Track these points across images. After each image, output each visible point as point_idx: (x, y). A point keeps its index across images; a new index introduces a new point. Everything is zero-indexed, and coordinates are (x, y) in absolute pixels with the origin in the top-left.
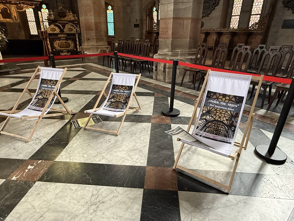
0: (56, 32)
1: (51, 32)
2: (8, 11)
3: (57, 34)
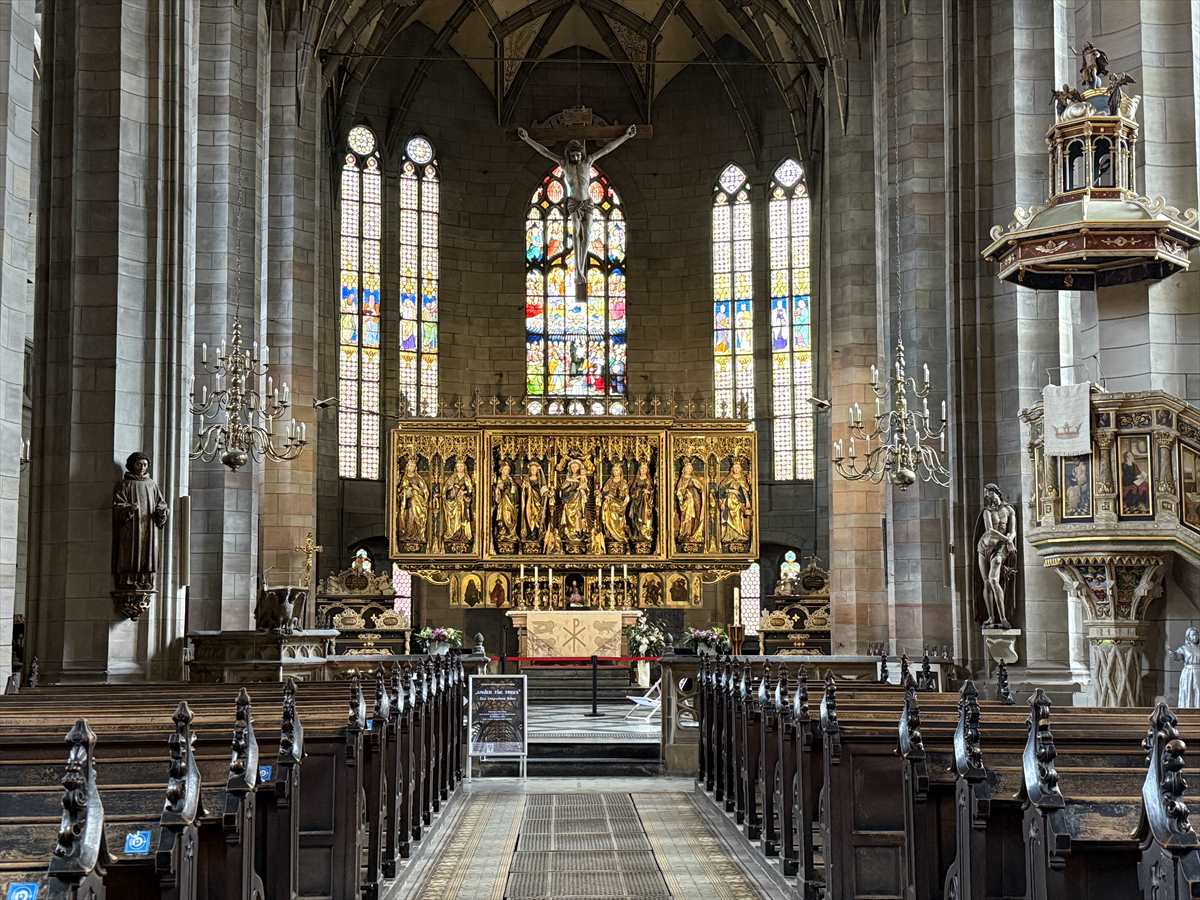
0: (783, 628)
1: (773, 628)
2: (686, 586)
3: (785, 634)
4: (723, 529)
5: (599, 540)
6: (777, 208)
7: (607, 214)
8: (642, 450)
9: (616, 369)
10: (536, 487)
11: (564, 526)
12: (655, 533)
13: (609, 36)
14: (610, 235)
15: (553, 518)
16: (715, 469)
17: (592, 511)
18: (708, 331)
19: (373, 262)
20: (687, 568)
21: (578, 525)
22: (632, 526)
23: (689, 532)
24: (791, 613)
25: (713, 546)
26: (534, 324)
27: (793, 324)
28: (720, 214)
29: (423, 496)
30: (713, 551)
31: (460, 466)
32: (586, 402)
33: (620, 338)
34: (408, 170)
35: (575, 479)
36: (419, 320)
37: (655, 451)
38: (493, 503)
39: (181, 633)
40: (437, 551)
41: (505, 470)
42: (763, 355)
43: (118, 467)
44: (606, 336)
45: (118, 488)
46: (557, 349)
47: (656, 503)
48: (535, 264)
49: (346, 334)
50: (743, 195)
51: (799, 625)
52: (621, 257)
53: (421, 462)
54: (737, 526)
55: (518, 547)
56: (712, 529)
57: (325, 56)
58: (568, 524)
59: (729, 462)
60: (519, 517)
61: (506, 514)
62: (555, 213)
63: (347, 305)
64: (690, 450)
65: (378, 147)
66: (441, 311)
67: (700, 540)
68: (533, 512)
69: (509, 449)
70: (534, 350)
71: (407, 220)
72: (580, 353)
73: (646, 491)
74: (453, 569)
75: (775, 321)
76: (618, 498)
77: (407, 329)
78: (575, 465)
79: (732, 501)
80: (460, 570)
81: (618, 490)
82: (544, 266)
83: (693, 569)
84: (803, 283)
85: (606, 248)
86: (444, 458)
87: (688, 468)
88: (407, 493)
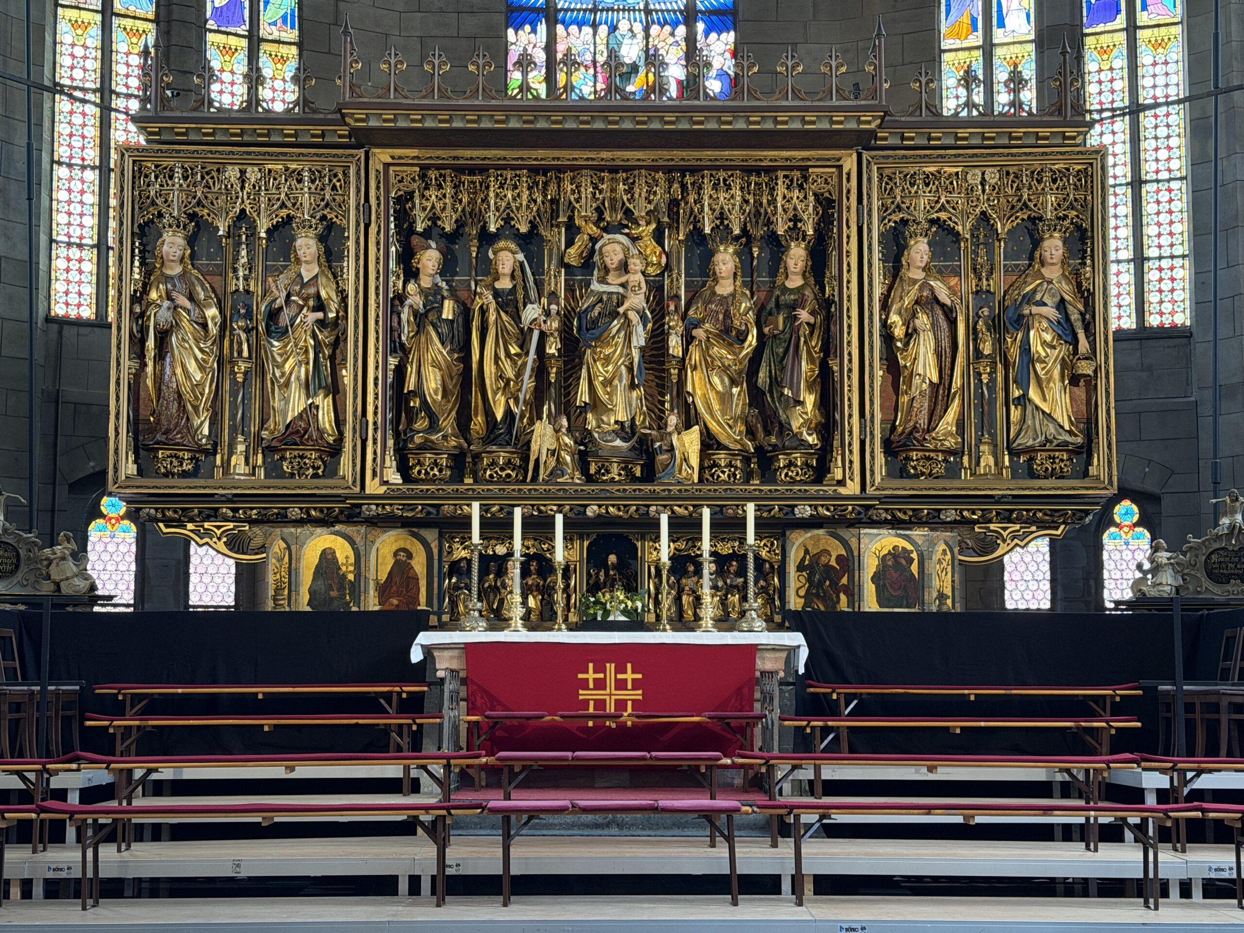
2: (914, 568)
4: (1015, 413)
8: (793, 206)
10: (509, 305)
11: (585, 408)
12: (829, 427)
15: (555, 387)
16: (990, 253)
17: (659, 371)
20: (916, 521)
21: (621, 405)
22: (765, 410)
23: (923, 422)
25: (987, 460)
29: (205, 326)
30: (987, 473)
31: (306, 245)
33: (721, 18)
35: (614, 285)
37: (827, 209)
38: (395, 346)
40: (242, 470)
41: (428, 259)
44: (690, 14)
46: (578, 41)
47: (830, 347)
53: (199, 233)
54: (1054, 407)
55: (461, 463)
56: (985, 414)
58: (595, 404)
59: (1030, 235)
60: (465, 384)
61: (429, 376)
64: (923, 203)
67: (950, 443)
68: (501, 371)
69: (437, 204)
70: (524, 44)
73: (804, 315)
74: (282, 519)
76: (729, 335)
78: (613, 249)
79: (1040, 338)
80: (300, 522)
81: (727, 315)
83: (933, 522)
86: (263, 226)
87: (919, 252)
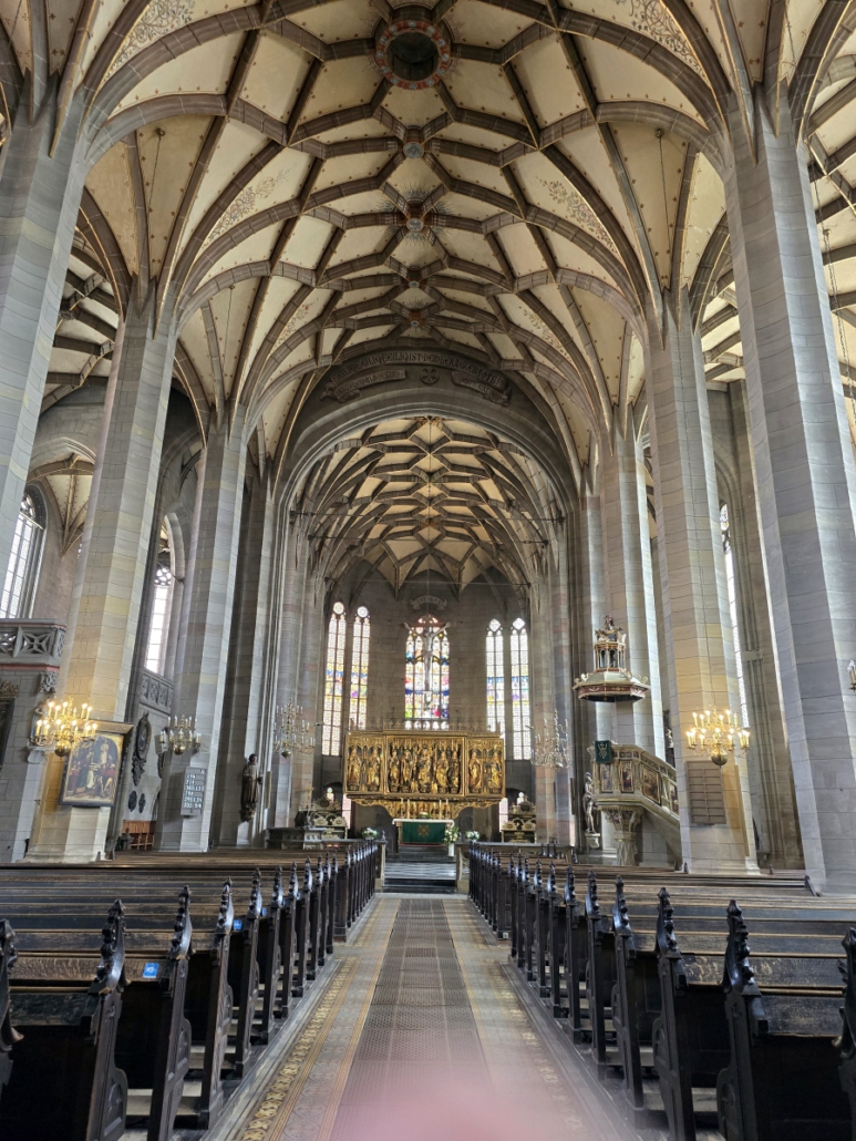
0: (512, 829)
1: (508, 829)
3: (513, 832)
4: (489, 782)
5: (435, 787)
6: (514, 639)
7: (441, 639)
8: (454, 746)
9: (444, 707)
10: (408, 761)
11: (419, 780)
12: (460, 784)
13: (443, 566)
14: (441, 648)
15: (415, 776)
17: (432, 774)
18: (484, 691)
19: (341, 660)
21: (427, 779)
22: (449, 780)
23: (474, 784)
24: (516, 822)
26: (409, 686)
27: (522, 690)
28: (489, 640)
29: (359, 765)
30: (485, 792)
31: (375, 752)
32: (431, 721)
33: (446, 693)
34: (358, 619)
35: (424, 759)
36: (359, 684)
37: (460, 746)
38: (389, 769)
39: (265, 828)
40: (364, 790)
41: (395, 753)
42: (508, 701)
43: (245, 760)
44: (440, 692)
45: (245, 768)
46: (418, 697)
47: (460, 770)
48: (410, 660)
49: (328, 691)
50: (499, 633)
51: (519, 828)
52: (447, 657)
53: (359, 748)
54: (496, 781)
55: (399, 789)
56: (485, 783)
57: (326, 580)
58: (421, 779)
59: (492, 752)
60: (400, 775)
61: (395, 774)
62: (419, 639)
63: (329, 678)
64: (475, 746)
65: (345, 611)
66: (369, 681)
67: (479, 787)
68: (406, 773)
69: (396, 744)
70: (408, 698)
71: (356, 641)
72: (429, 699)
73: (456, 765)
75: (513, 687)
76: (444, 767)
77: (354, 688)
78: (425, 752)
79: (493, 770)
80: (373, 799)
81: (443, 764)
82: (414, 661)
83: (476, 801)
84: (525, 671)
85: (441, 654)
87: (474, 754)
88: (352, 763)
